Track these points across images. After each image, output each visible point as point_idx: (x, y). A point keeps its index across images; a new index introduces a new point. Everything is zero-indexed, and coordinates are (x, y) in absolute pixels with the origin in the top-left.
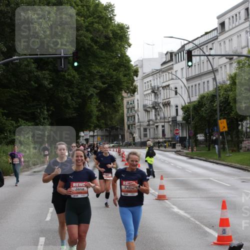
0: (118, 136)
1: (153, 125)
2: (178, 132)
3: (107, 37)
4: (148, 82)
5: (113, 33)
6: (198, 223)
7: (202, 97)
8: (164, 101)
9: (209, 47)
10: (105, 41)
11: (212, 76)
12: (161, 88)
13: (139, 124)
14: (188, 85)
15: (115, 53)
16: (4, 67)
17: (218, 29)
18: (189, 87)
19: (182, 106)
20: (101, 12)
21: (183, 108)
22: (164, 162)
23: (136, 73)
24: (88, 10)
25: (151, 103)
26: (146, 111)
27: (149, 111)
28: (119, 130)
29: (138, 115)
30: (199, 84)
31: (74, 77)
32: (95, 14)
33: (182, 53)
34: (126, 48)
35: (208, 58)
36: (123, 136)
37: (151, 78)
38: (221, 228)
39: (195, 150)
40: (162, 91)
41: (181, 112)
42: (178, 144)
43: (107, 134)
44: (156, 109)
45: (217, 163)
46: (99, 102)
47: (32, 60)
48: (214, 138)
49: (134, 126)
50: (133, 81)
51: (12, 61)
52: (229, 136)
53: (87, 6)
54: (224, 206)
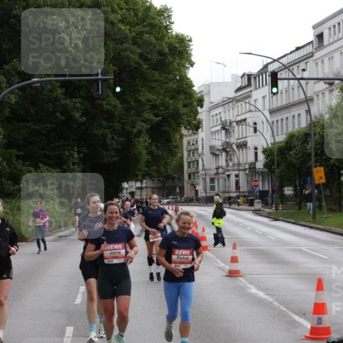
0: (174, 188)
1: (223, 173)
2: (257, 183)
3: (161, 53)
4: (216, 115)
5: (168, 47)
6: (284, 309)
7: (291, 137)
8: (239, 141)
9: (301, 68)
10: (159, 58)
11: (305, 107)
12: (235, 124)
13: (204, 172)
14: (272, 120)
15: (172, 75)
16: (20, 93)
17: (314, 42)
18: (273, 122)
19: (263, 148)
20: (154, 19)
21: (264, 151)
22: (238, 224)
23: (200, 102)
24: (136, 15)
25: (220, 144)
26: (213, 154)
27: (218, 155)
28: (176, 180)
29: (203, 160)
30: (287, 118)
31: (115, 107)
32: (144, 21)
33: (264, 75)
34: (188, 68)
35: (299, 83)
36: (182, 189)
37: (220, 109)
38: (316, 317)
39: (280, 208)
40: (236, 127)
41: (261, 157)
42: (257, 201)
43: (160, 185)
44: (227, 153)
45: (311, 227)
46: (150, 141)
47: (58, 84)
48: (307, 192)
49: (196, 174)
50: (197, 113)
51: (30, 85)
52: (328, 190)
53: (134, 10)
54: (320, 286)
